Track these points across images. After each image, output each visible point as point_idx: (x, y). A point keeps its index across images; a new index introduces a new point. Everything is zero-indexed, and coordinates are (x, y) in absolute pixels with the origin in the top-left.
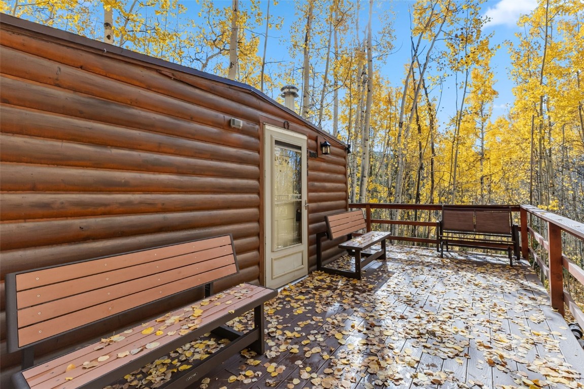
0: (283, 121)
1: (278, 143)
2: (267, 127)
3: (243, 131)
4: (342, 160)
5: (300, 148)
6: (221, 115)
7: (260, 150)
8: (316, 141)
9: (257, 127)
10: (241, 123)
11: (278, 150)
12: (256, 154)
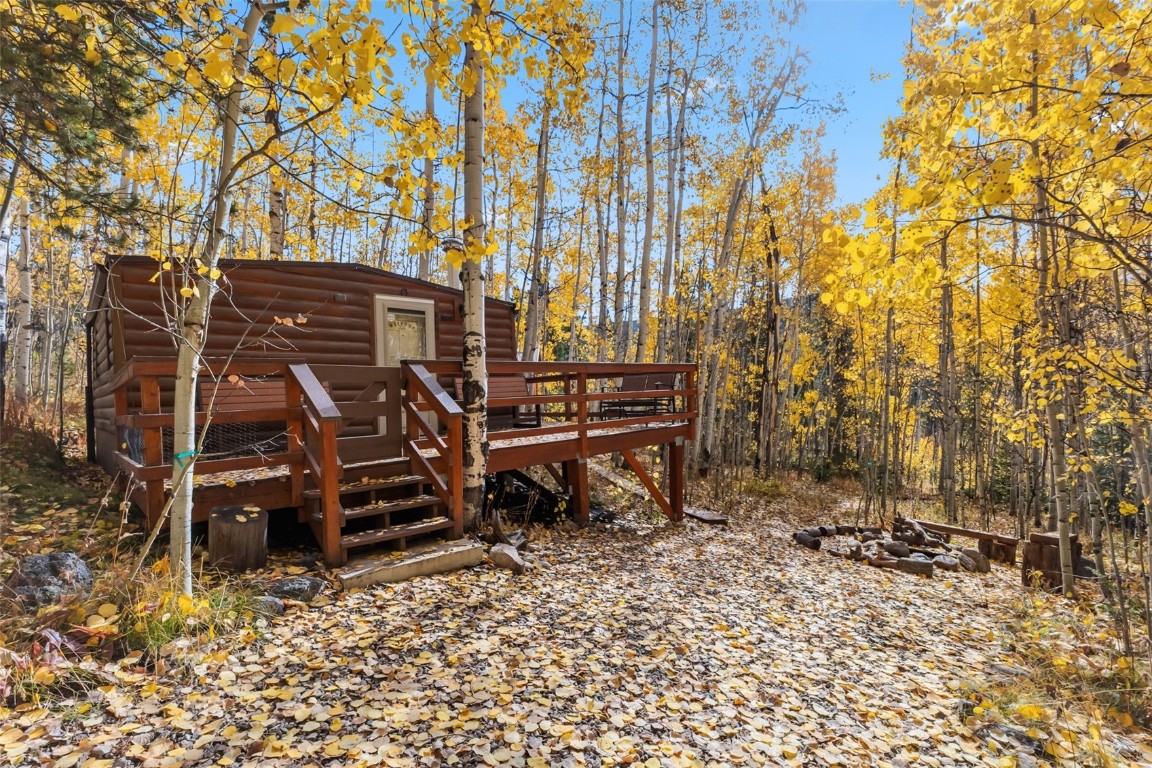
0: (400, 289)
1: (390, 310)
2: (378, 297)
3: (349, 303)
4: (507, 321)
5: (423, 313)
6: (327, 292)
7: (371, 317)
8: (453, 303)
9: (366, 297)
10: (345, 296)
11: (391, 317)
12: (366, 321)
